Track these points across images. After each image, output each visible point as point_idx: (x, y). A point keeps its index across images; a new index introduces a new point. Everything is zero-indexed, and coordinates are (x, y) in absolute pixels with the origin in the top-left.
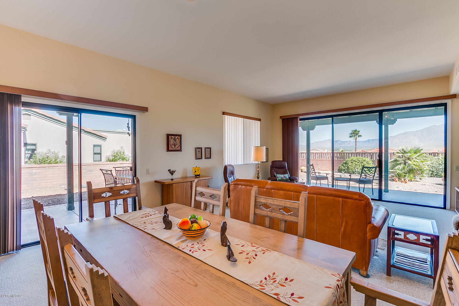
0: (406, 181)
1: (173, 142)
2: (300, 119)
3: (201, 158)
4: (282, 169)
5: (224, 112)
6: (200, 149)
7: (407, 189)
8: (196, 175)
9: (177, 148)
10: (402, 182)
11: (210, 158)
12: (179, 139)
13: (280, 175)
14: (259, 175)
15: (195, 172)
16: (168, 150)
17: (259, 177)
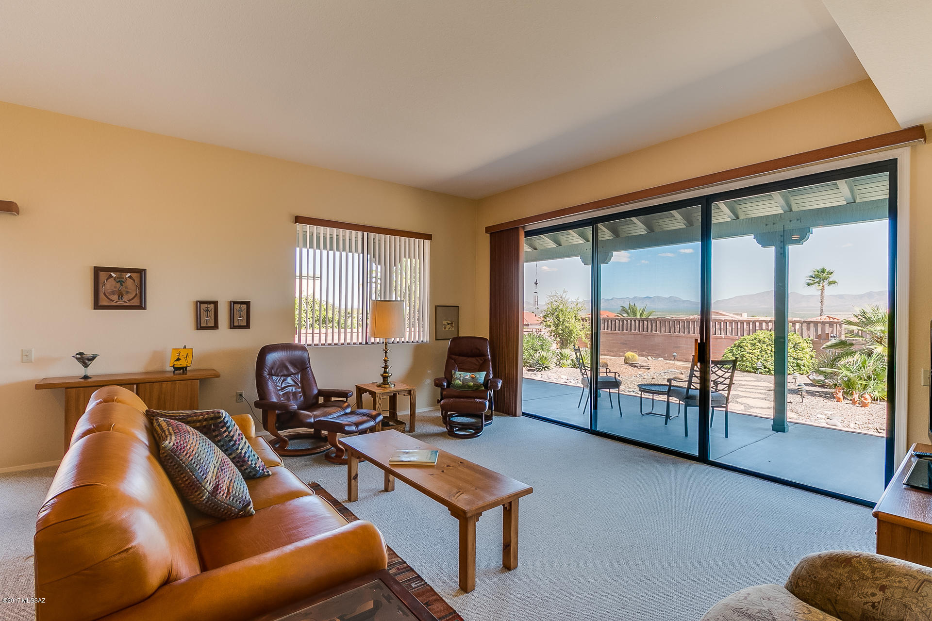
0: (865, 401)
1: (115, 287)
2: (525, 232)
3: (216, 327)
4: (477, 358)
5: (297, 216)
6: (212, 305)
7: (852, 425)
8: (176, 369)
9: (129, 301)
10: (854, 403)
11: (248, 326)
12: (134, 281)
13: (463, 374)
14: (387, 373)
15: (178, 359)
16: (97, 306)
17: (387, 377)
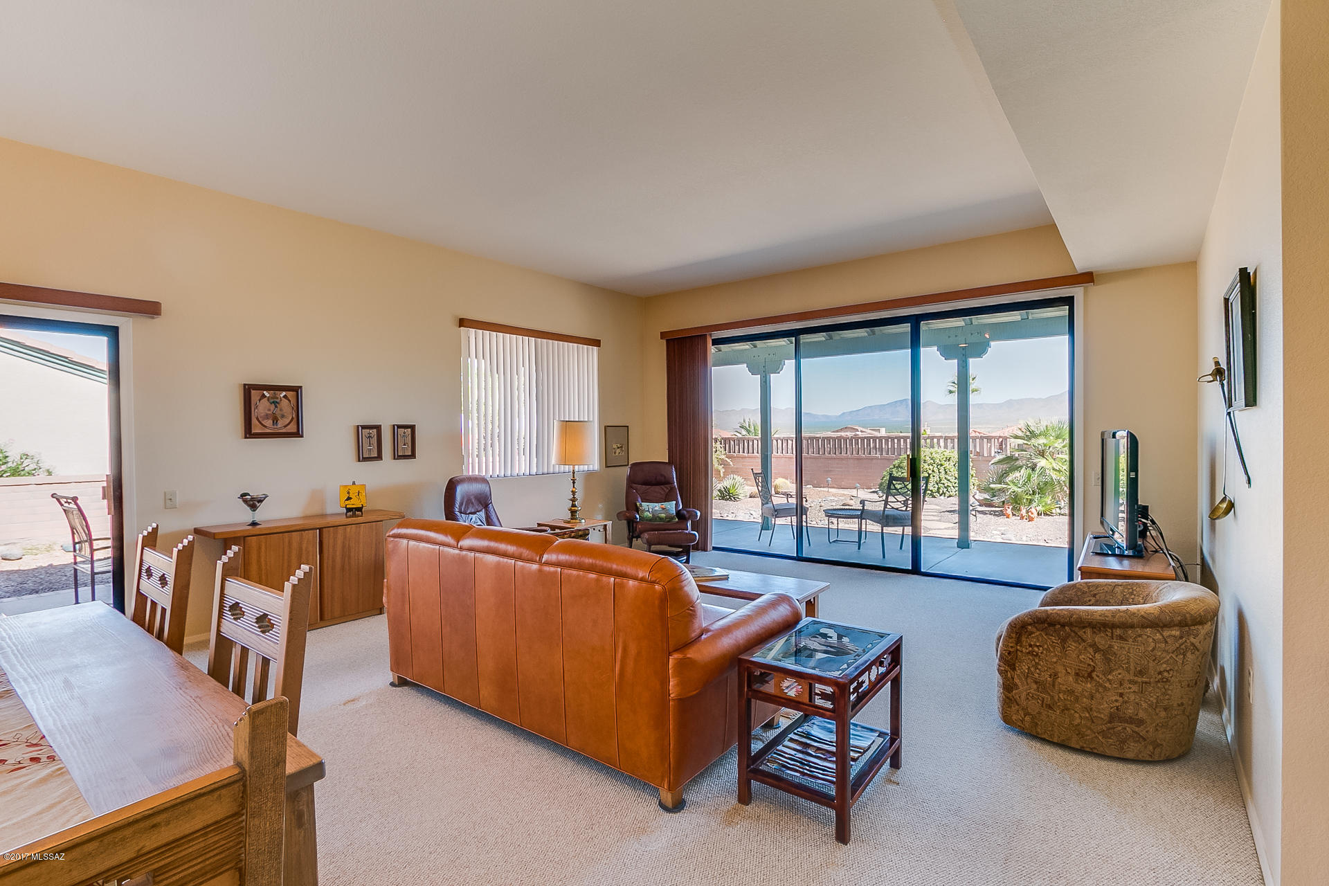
0: (1032, 516)
1: (269, 410)
2: (713, 340)
3: (379, 457)
4: (662, 486)
5: (463, 319)
6: (375, 430)
7: (1024, 538)
8: (349, 510)
9: (285, 426)
10: (1022, 518)
11: (413, 456)
12: (290, 401)
13: (651, 505)
14: (576, 507)
15: (349, 498)
16: (249, 433)
17: (576, 511)
